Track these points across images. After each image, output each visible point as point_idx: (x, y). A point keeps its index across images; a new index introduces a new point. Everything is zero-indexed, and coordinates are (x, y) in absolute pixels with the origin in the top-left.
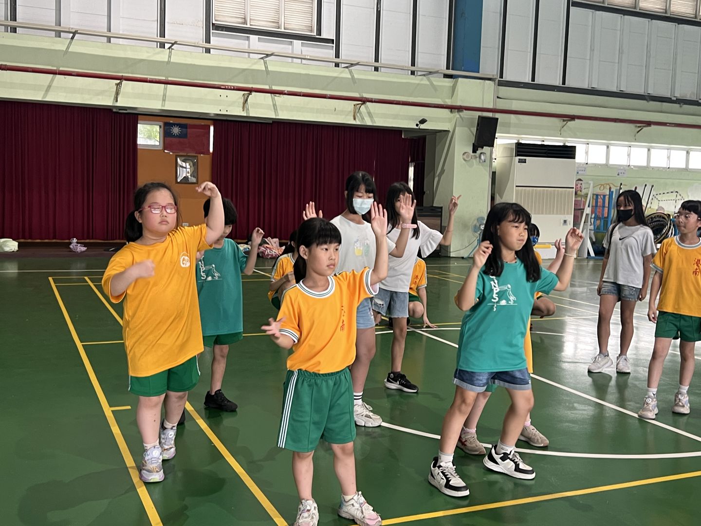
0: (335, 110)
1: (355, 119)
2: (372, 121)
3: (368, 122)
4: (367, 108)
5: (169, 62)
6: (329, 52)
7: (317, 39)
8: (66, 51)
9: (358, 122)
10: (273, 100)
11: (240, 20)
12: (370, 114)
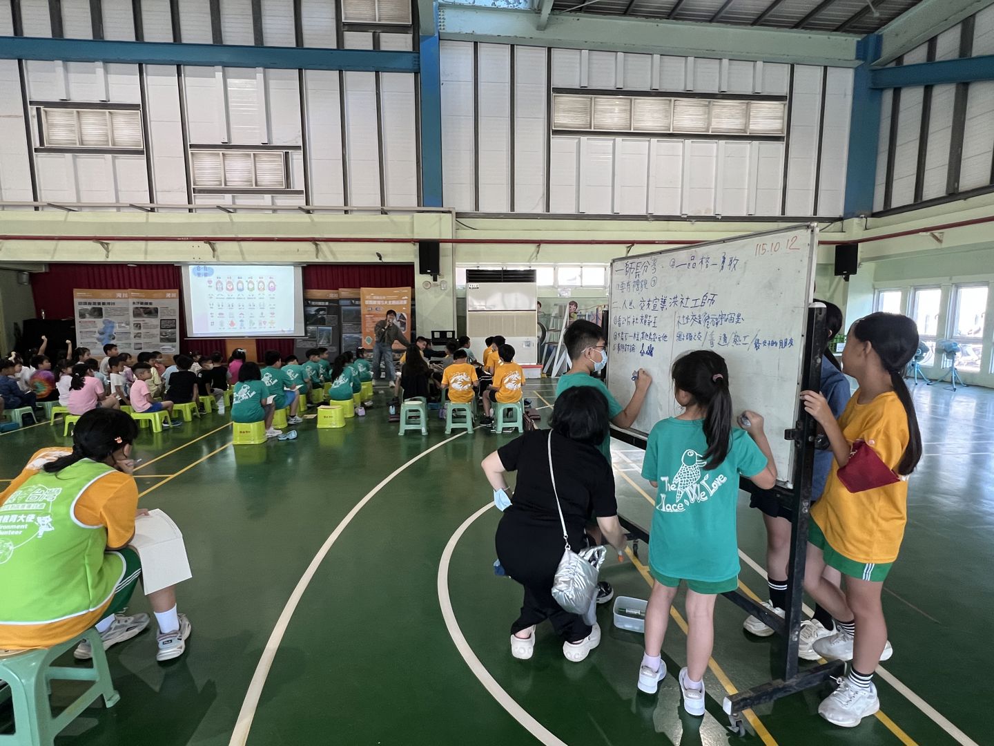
0: (298, 250)
1: (317, 258)
2: (334, 258)
3: (330, 259)
4: (329, 247)
5: (147, 222)
6: (300, 201)
7: (288, 191)
8: (65, 221)
9: (320, 260)
10: (240, 246)
11: (218, 183)
12: (332, 253)
